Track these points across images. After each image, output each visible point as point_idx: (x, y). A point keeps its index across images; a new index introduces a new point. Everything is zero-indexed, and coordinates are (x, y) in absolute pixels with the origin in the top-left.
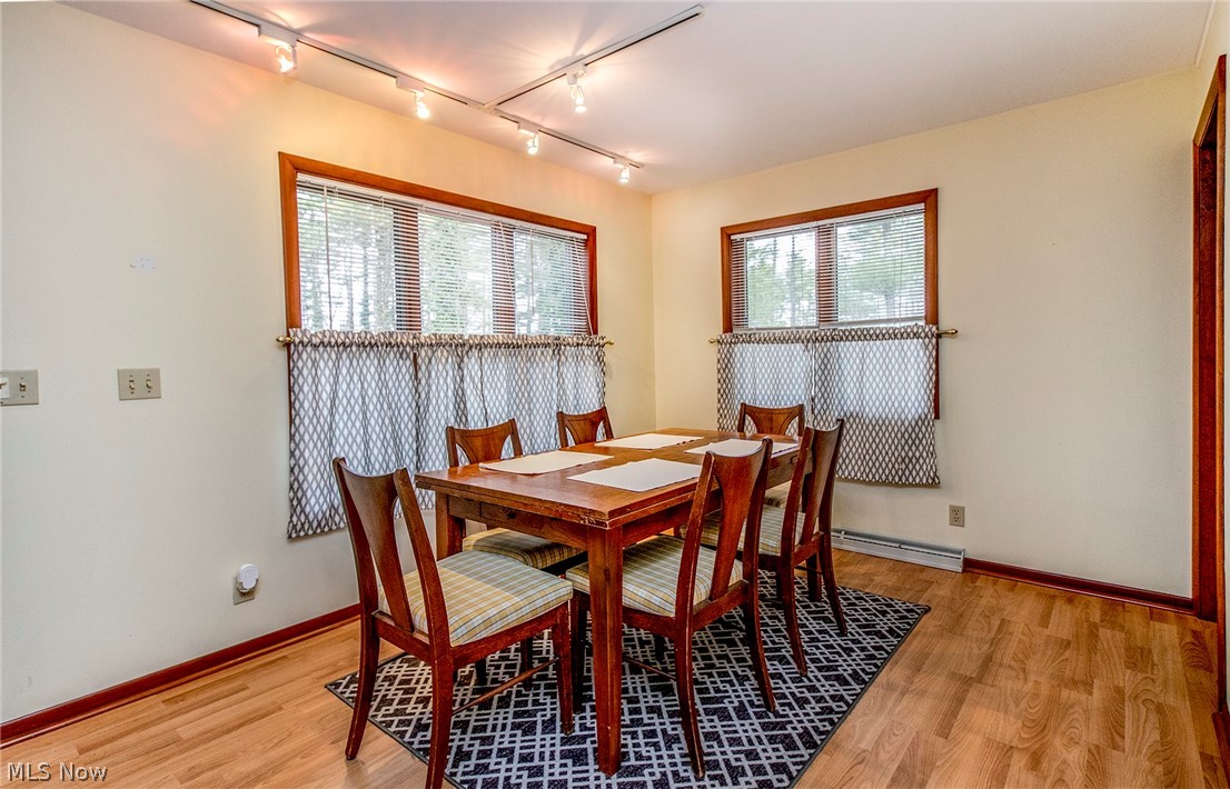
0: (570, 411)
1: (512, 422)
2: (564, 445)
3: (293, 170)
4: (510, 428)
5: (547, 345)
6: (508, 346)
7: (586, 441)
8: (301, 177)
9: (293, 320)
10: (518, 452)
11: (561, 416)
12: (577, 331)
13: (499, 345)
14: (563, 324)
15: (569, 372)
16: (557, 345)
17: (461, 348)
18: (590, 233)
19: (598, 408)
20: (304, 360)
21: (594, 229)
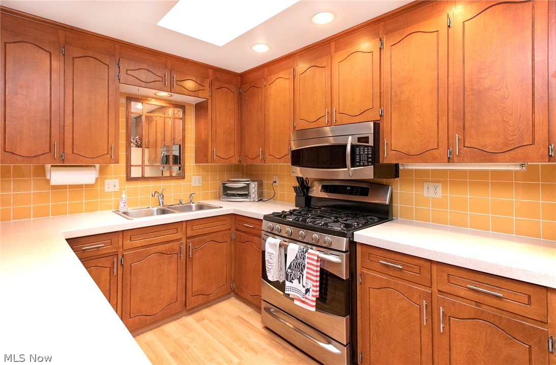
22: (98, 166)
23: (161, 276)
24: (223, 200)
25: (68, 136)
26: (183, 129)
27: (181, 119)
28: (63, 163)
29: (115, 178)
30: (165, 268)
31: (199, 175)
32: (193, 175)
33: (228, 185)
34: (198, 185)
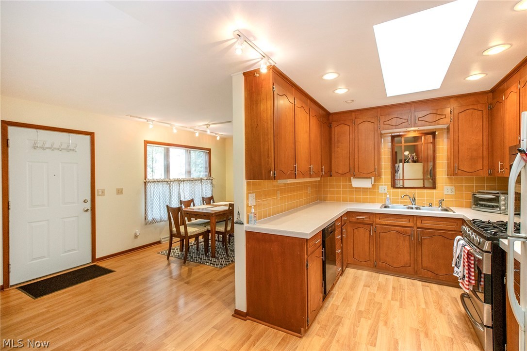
0: (205, 197)
1: (193, 199)
2: (204, 204)
3: (147, 143)
4: (192, 200)
5: (199, 180)
6: (190, 180)
7: (209, 203)
8: (148, 144)
9: (146, 177)
10: (194, 205)
11: (203, 197)
12: (206, 175)
13: (188, 180)
14: (203, 174)
15: (204, 187)
16: (201, 180)
17: (180, 181)
18: (210, 150)
19: (211, 196)
20: (148, 185)
21: (210, 149)
22: (373, 178)
23: (398, 246)
24: (474, 208)
25: (356, 163)
26: (433, 151)
27: (432, 143)
28: (356, 176)
29: (385, 185)
30: (401, 242)
31: (453, 186)
32: (445, 186)
33: (478, 196)
34: (450, 193)
